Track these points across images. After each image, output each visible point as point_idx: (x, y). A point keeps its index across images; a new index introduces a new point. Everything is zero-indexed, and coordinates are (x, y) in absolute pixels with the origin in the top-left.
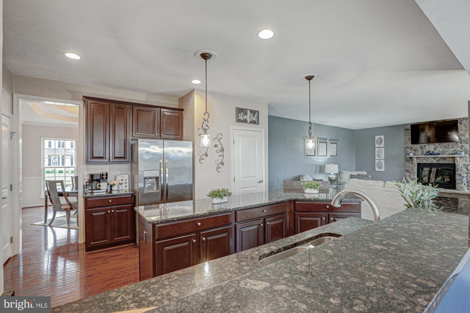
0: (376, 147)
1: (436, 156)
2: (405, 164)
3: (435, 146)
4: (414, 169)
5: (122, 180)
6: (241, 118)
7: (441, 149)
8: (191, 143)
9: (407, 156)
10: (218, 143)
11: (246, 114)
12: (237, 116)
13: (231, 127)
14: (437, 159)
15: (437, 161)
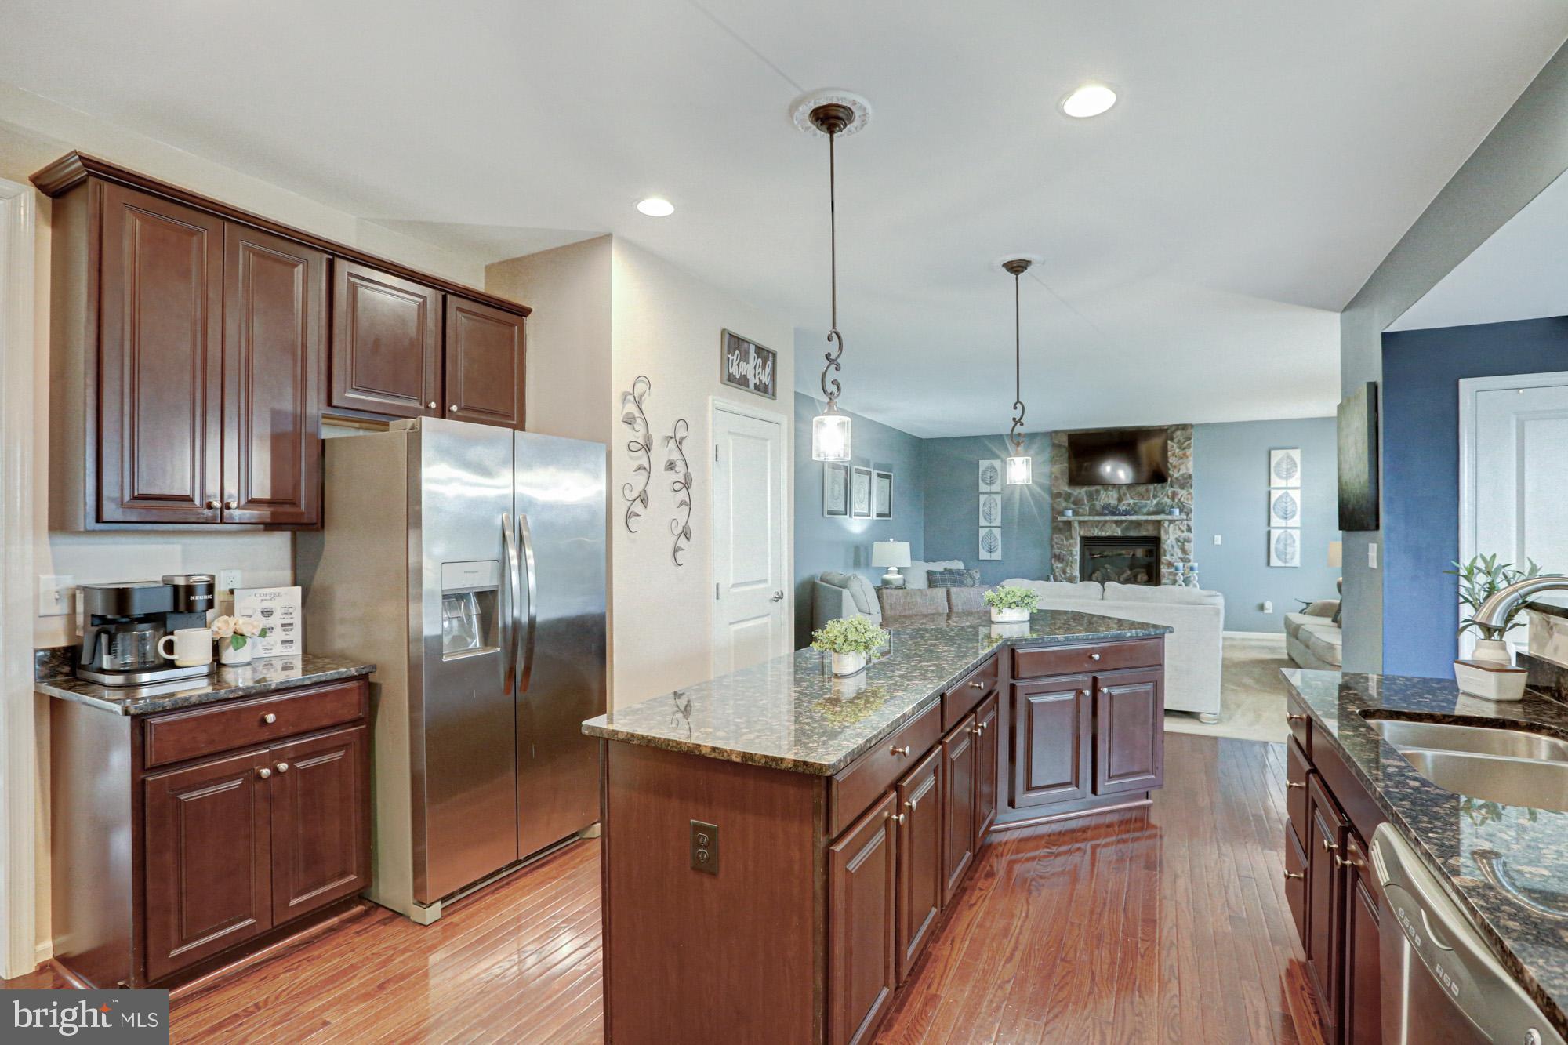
0: (981, 490)
1: (1123, 518)
2: (1052, 539)
3: (1119, 492)
4: (1074, 553)
5: (267, 613)
6: (734, 370)
7: (1131, 501)
8: (604, 446)
9: (1060, 518)
10: (676, 456)
11: (745, 358)
12: (725, 362)
13: (710, 398)
14: (1124, 525)
15: (1122, 531)
